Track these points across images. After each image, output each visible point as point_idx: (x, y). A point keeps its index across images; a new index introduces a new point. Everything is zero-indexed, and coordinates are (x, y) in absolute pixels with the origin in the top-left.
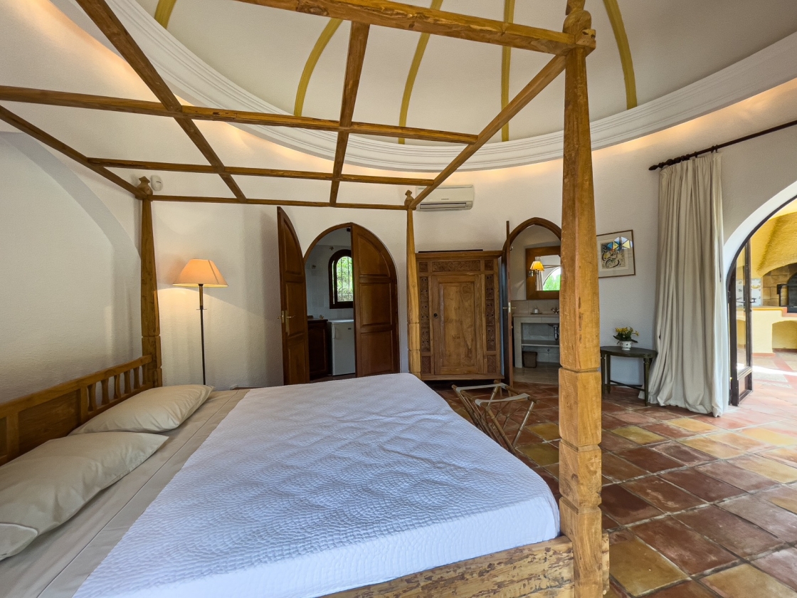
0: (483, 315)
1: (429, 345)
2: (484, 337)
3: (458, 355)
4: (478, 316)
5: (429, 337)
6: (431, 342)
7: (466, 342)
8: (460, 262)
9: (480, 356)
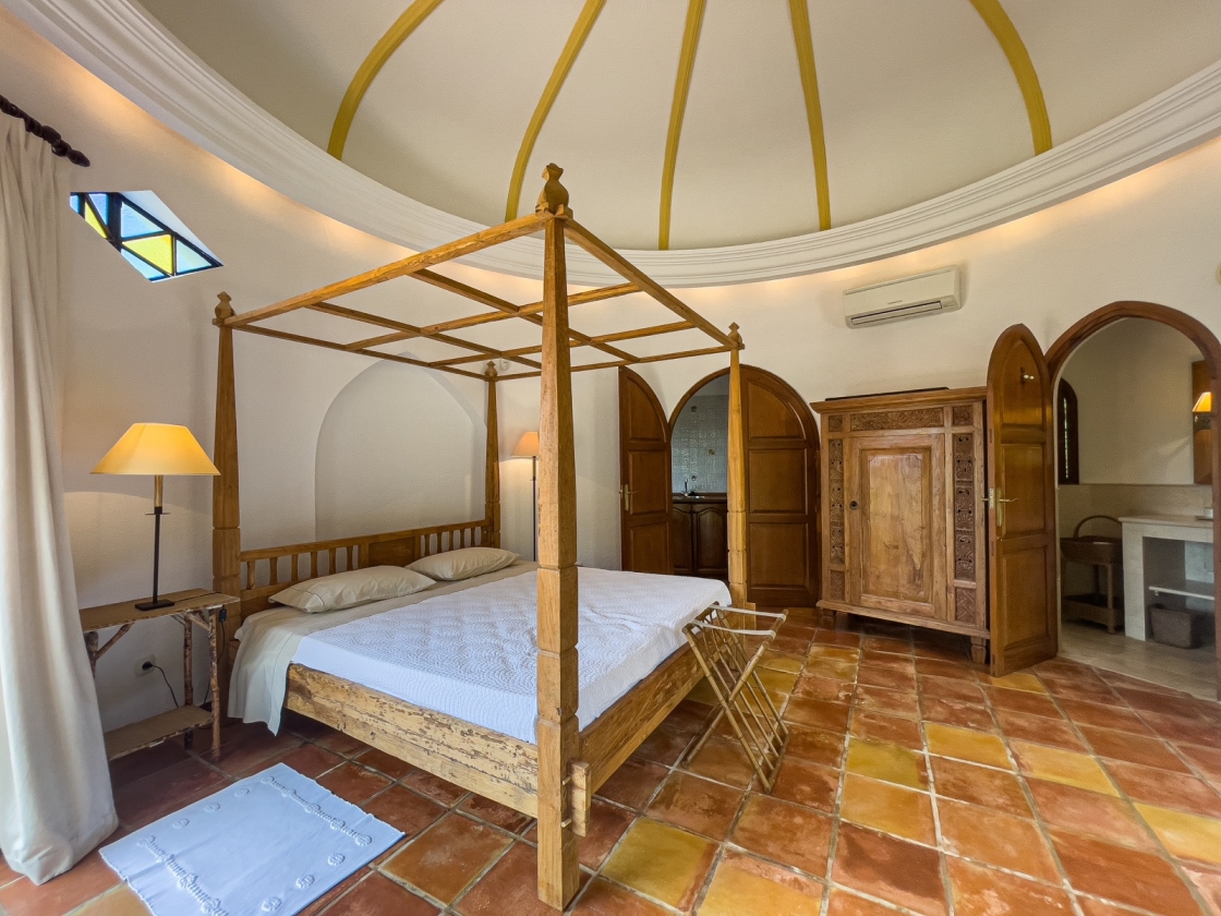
0: (948, 510)
1: (844, 553)
2: (950, 550)
3: (895, 577)
4: (937, 512)
5: (843, 539)
6: (847, 549)
7: (910, 557)
8: (903, 412)
9: (939, 587)
